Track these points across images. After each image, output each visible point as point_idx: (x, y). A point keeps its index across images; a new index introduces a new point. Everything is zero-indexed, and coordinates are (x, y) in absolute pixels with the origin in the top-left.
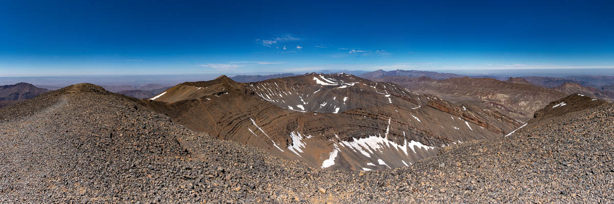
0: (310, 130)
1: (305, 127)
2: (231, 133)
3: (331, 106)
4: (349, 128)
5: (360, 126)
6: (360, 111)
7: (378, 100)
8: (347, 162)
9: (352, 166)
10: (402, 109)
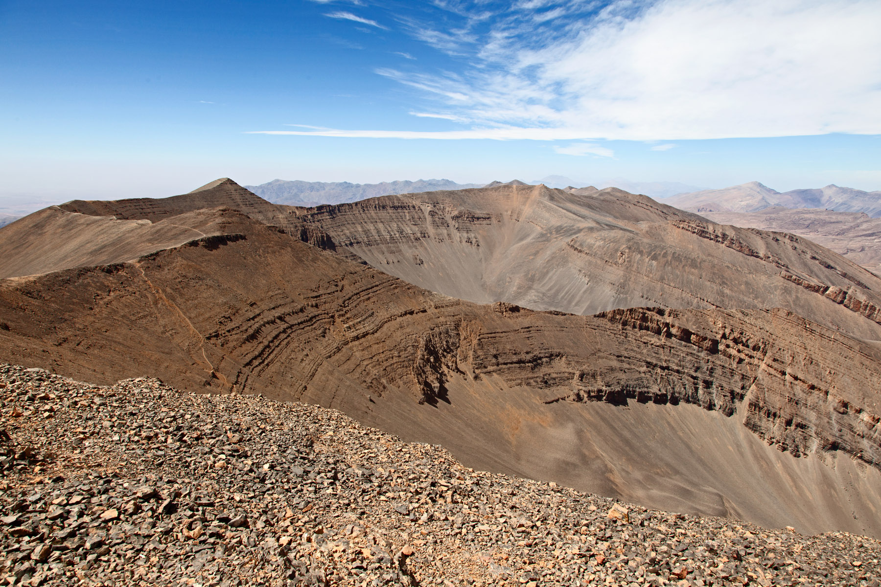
0: (495, 356)
1: (482, 348)
2: (256, 362)
3: (567, 293)
4: (615, 363)
5: (649, 364)
6: (657, 317)
7: (727, 291)
8: (598, 457)
9: (611, 471)
10: (821, 335)
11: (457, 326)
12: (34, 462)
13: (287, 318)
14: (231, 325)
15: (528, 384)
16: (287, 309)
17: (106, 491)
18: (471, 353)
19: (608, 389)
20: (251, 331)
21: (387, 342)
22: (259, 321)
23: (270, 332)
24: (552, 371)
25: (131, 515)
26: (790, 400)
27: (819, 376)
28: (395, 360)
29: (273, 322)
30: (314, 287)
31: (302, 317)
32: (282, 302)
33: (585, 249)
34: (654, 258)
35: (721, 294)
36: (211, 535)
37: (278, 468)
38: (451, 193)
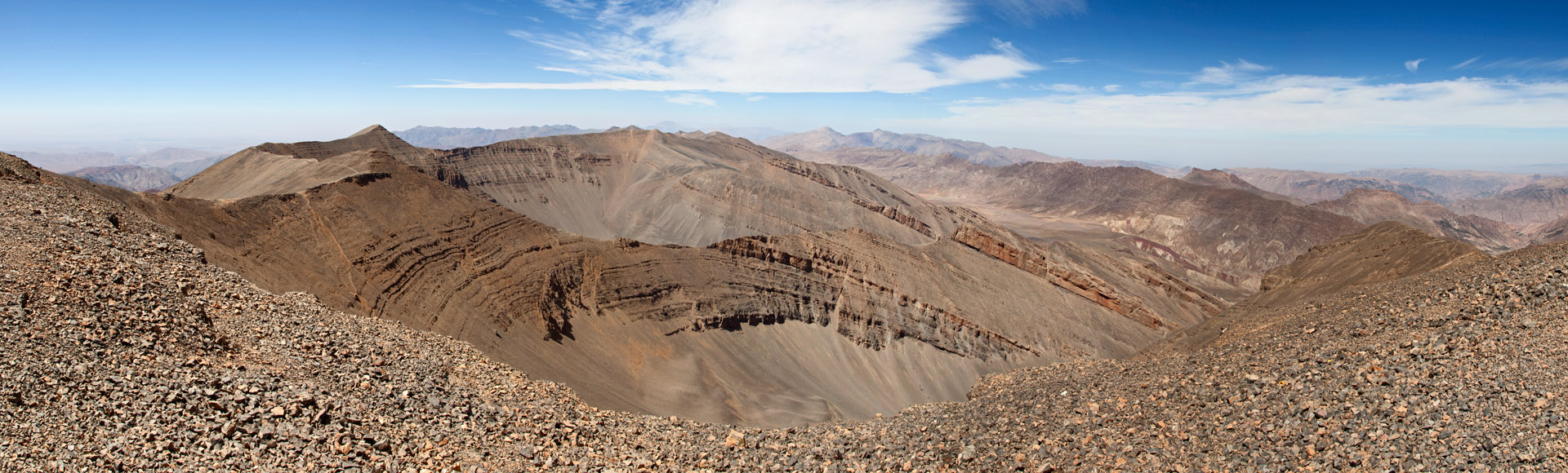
0: (617, 291)
1: (605, 283)
2: (393, 290)
3: (681, 228)
4: (728, 291)
5: (757, 288)
6: (761, 244)
7: (814, 217)
8: (717, 385)
9: (730, 397)
10: (884, 246)
11: (580, 262)
12: (227, 349)
13: (422, 251)
14: (373, 254)
15: (649, 317)
16: (422, 242)
17: (276, 389)
18: (594, 288)
19: (723, 316)
20: (390, 260)
21: (514, 277)
22: (398, 251)
23: (406, 263)
24: (671, 302)
25: (294, 416)
26: (869, 303)
27: (886, 279)
28: (521, 295)
29: (410, 253)
30: (447, 221)
31: (435, 250)
32: (418, 235)
33: (696, 186)
34: (755, 192)
35: (810, 220)
36: (359, 454)
37: (416, 396)
38: (574, 137)
